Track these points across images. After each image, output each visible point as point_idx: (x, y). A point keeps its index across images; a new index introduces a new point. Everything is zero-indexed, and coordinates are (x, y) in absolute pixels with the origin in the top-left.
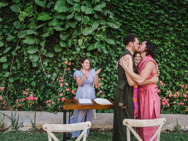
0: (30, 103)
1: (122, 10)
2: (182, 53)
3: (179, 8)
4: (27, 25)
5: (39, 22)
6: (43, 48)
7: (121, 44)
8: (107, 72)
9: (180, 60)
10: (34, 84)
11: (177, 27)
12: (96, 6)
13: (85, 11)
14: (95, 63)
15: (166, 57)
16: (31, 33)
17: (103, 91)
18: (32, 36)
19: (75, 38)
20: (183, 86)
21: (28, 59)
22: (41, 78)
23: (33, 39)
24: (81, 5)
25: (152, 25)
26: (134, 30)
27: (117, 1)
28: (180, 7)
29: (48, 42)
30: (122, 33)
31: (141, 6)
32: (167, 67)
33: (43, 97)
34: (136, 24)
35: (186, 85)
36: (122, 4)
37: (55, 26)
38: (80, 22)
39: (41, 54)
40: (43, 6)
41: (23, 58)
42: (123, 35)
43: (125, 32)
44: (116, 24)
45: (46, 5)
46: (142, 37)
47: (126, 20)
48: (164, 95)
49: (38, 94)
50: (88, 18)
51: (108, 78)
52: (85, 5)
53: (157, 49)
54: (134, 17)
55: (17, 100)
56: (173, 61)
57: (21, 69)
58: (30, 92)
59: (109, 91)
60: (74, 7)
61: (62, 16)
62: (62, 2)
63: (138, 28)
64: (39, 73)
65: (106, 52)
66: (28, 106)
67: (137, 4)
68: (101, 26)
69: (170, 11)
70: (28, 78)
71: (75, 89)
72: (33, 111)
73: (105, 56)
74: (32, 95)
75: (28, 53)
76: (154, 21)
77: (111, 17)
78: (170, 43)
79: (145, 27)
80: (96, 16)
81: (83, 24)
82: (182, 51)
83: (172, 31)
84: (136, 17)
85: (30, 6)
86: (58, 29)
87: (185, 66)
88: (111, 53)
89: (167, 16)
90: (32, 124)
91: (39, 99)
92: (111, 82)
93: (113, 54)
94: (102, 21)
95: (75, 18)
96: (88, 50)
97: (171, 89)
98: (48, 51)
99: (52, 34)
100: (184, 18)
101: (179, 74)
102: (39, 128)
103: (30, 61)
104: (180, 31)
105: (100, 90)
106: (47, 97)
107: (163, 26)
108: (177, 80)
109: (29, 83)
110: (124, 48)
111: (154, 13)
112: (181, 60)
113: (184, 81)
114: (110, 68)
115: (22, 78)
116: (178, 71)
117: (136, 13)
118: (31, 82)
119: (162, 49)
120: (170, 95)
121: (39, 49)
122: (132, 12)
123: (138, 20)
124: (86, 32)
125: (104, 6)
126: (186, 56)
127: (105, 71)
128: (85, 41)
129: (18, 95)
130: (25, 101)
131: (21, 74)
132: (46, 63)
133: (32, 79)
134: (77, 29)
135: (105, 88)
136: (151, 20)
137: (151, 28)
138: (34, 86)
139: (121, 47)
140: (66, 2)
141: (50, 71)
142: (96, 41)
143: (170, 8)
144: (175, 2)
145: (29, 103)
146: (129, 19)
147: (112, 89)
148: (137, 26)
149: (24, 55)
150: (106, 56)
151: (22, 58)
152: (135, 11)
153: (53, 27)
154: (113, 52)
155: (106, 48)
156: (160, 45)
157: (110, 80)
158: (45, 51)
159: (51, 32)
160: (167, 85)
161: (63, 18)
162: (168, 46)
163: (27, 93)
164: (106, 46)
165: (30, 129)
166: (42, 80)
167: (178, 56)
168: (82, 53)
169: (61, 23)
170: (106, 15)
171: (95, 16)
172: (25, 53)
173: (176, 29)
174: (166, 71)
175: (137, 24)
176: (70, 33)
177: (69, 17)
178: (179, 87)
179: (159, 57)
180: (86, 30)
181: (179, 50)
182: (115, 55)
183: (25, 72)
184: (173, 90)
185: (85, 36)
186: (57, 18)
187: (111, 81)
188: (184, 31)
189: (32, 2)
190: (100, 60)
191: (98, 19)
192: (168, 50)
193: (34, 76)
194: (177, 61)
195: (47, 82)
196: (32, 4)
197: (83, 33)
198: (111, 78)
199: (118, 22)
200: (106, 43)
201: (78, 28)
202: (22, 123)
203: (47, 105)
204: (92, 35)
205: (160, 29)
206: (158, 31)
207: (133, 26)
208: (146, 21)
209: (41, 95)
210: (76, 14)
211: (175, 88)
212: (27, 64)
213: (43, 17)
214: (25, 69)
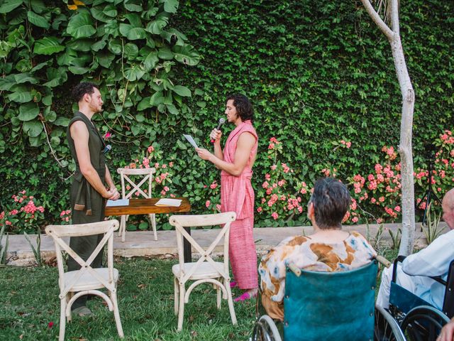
0: (29, 219)
1: (203, 28)
2: (326, 108)
3: (316, 21)
4: (15, 63)
5: (39, 58)
6: (49, 108)
7: (204, 95)
8: (179, 150)
9: (320, 122)
10: (34, 180)
11: (313, 57)
12: (148, 24)
13: (128, 34)
14: (154, 133)
15: (295, 116)
16: (24, 81)
17: (173, 188)
18: (27, 86)
19: (112, 87)
20: (329, 171)
21: (21, 131)
22: (49, 168)
23: (28, 93)
24: (119, 22)
25: (264, 56)
26: (228, 68)
27: (191, 11)
28: (318, 17)
29: (58, 97)
30: (205, 74)
31: (239, 19)
32: (296, 137)
33: (55, 205)
34: (231, 55)
35: (335, 170)
36: (203, 16)
37: (71, 65)
38: (118, 57)
39: (47, 120)
40: (44, 26)
41: (10, 131)
42: (207, 77)
43: (211, 71)
44: (192, 57)
45: (51, 23)
46: (246, 81)
47: (212, 47)
48: (294, 191)
49: (45, 199)
50: (135, 48)
51: (182, 162)
52: (127, 22)
53: (275, 102)
54: (228, 40)
55: (3, 213)
56: (308, 125)
57: (8, 152)
58: (28, 197)
59: (185, 188)
60: (105, 26)
61: (84, 45)
62: (82, 18)
63: (236, 62)
64: (44, 158)
65: (174, 111)
66: (25, 225)
67: (234, 14)
68: (161, 61)
69: (298, 28)
70: (23, 170)
71: (119, 186)
72: (36, 233)
73: (174, 119)
74: (31, 202)
75: (20, 119)
76: (268, 47)
77: (180, 43)
78: (300, 89)
79: (250, 59)
80: (150, 43)
81: (125, 60)
82: (324, 103)
83: (303, 66)
84: (232, 42)
85: (17, 27)
86: (77, 70)
87: (332, 134)
88: (185, 114)
89: (291, 36)
90: (35, 252)
91: (47, 209)
92: (188, 171)
93: (189, 116)
94: (164, 52)
95: (109, 49)
96: (139, 109)
97: (307, 179)
98: (59, 115)
99: (65, 80)
100: (325, 39)
101: (322, 149)
102: (48, 259)
103: (25, 136)
104: (319, 66)
105: (165, 185)
106: (63, 205)
107: (286, 57)
108: (318, 161)
109: (25, 179)
110: (210, 103)
111: (266, 32)
112: (323, 122)
113: (331, 161)
114: (184, 143)
115: (10, 170)
116: (319, 144)
117: (231, 33)
118: (28, 177)
119: (284, 102)
120: (304, 191)
121: (42, 110)
122: (224, 30)
123: (236, 46)
124: (133, 75)
125: (165, 24)
126: (334, 114)
127: (174, 148)
128: (131, 93)
129: (5, 205)
130: (19, 215)
131: (8, 162)
132: (56, 139)
133: (31, 171)
134: (114, 69)
135: (177, 182)
136: (261, 45)
137: (260, 61)
138: (36, 185)
139: (203, 100)
140: (90, 16)
141: (67, 153)
142: (154, 92)
143: (298, 22)
144: (307, 8)
145: (26, 217)
146: (217, 45)
147: (191, 183)
148: (235, 59)
149: (11, 124)
150: (177, 121)
151: (7, 130)
152: (230, 29)
153: (66, 66)
154: (190, 111)
155: (175, 103)
156: (282, 95)
157: (185, 167)
158: (54, 114)
159: (62, 76)
160: (297, 172)
161: (86, 49)
162: (296, 95)
163: (22, 199)
164: (174, 99)
165: (30, 262)
166: (50, 172)
167: (318, 113)
168: (128, 115)
169: (83, 58)
170: (169, 40)
171: (148, 43)
172: (13, 120)
173: (310, 61)
174: (295, 144)
175: (235, 54)
176: (101, 77)
177: (98, 46)
178: (323, 173)
179: (280, 117)
180: (132, 71)
181: (320, 103)
182: (193, 116)
183: (16, 157)
184: (310, 180)
185: (130, 82)
186: (74, 48)
187: (188, 167)
188: (326, 66)
189: (21, 17)
190: (164, 127)
191: (156, 47)
192: (296, 103)
193: (35, 166)
194: (315, 124)
195: (62, 174)
196: (22, 24)
197: (127, 78)
198: (187, 162)
199: (195, 52)
200: (174, 94)
201: (116, 67)
202: (16, 253)
203: (63, 219)
204: (146, 79)
205: (280, 62)
206: (276, 67)
207: (226, 60)
208: (252, 48)
209: (50, 202)
210: (111, 40)
211: (315, 177)
212: (18, 143)
213: (47, 47)
214: (16, 152)
